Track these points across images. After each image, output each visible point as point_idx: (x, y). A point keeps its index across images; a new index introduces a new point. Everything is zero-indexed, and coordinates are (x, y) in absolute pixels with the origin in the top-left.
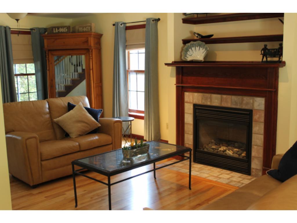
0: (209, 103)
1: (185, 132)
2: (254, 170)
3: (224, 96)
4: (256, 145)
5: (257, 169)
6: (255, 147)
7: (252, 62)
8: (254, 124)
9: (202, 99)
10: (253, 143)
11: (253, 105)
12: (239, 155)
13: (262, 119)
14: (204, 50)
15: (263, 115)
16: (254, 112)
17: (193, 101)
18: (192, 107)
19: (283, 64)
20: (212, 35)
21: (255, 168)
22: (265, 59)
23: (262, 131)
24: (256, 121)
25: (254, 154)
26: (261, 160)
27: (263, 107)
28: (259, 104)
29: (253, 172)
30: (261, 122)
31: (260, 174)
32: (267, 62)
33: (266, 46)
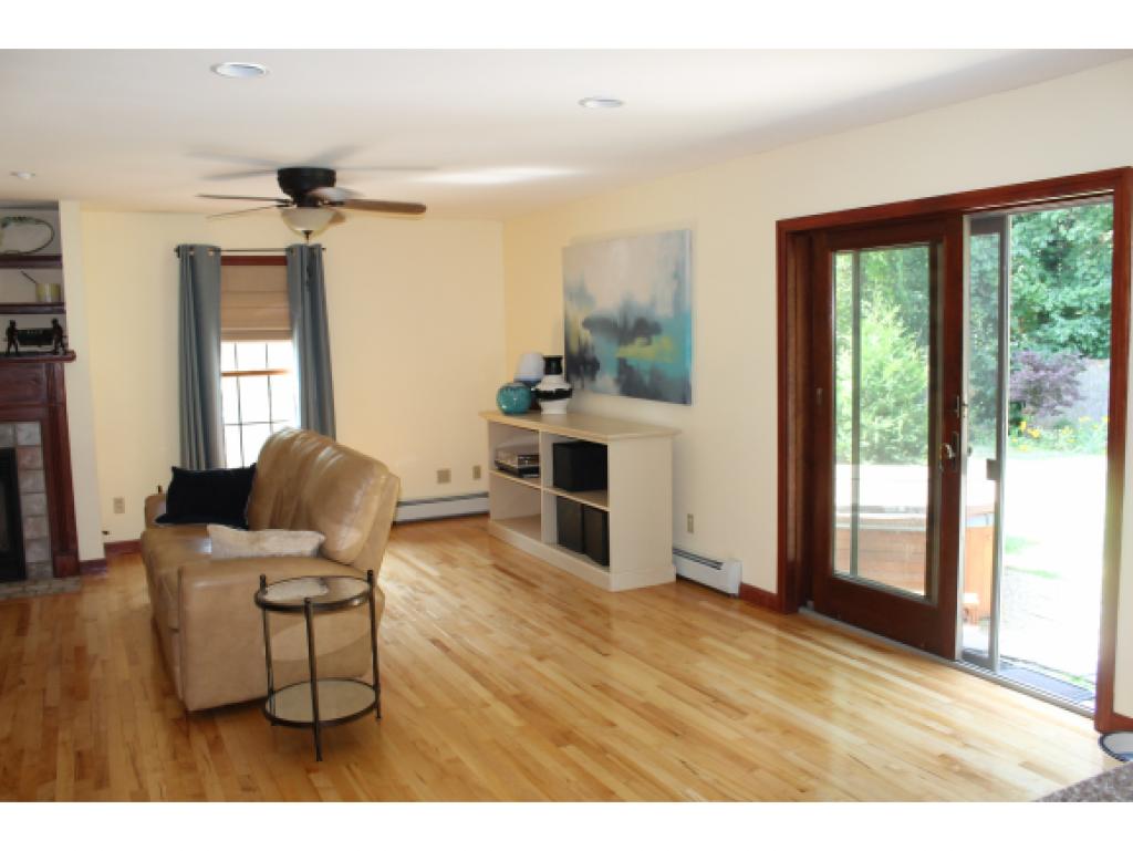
2: (34, 567)
4: (31, 516)
5: (39, 563)
6: (30, 520)
8: (22, 475)
10: (24, 513)
11: (15, 438)
13: (40, 463)
15: (39, 453)
16: (18, 451)
19: (71, 357)
21: (36, 561)
22: (13, 349)
23: (42, 486)
24: (27, 469)
25: (28, 533)
26: (48, 543)
27: (37, 439)
28: (29, 434)
29: (33, 571)
30: (37, 469)
31: (49, 569)
32: (18, 354)
33: (13, 324)
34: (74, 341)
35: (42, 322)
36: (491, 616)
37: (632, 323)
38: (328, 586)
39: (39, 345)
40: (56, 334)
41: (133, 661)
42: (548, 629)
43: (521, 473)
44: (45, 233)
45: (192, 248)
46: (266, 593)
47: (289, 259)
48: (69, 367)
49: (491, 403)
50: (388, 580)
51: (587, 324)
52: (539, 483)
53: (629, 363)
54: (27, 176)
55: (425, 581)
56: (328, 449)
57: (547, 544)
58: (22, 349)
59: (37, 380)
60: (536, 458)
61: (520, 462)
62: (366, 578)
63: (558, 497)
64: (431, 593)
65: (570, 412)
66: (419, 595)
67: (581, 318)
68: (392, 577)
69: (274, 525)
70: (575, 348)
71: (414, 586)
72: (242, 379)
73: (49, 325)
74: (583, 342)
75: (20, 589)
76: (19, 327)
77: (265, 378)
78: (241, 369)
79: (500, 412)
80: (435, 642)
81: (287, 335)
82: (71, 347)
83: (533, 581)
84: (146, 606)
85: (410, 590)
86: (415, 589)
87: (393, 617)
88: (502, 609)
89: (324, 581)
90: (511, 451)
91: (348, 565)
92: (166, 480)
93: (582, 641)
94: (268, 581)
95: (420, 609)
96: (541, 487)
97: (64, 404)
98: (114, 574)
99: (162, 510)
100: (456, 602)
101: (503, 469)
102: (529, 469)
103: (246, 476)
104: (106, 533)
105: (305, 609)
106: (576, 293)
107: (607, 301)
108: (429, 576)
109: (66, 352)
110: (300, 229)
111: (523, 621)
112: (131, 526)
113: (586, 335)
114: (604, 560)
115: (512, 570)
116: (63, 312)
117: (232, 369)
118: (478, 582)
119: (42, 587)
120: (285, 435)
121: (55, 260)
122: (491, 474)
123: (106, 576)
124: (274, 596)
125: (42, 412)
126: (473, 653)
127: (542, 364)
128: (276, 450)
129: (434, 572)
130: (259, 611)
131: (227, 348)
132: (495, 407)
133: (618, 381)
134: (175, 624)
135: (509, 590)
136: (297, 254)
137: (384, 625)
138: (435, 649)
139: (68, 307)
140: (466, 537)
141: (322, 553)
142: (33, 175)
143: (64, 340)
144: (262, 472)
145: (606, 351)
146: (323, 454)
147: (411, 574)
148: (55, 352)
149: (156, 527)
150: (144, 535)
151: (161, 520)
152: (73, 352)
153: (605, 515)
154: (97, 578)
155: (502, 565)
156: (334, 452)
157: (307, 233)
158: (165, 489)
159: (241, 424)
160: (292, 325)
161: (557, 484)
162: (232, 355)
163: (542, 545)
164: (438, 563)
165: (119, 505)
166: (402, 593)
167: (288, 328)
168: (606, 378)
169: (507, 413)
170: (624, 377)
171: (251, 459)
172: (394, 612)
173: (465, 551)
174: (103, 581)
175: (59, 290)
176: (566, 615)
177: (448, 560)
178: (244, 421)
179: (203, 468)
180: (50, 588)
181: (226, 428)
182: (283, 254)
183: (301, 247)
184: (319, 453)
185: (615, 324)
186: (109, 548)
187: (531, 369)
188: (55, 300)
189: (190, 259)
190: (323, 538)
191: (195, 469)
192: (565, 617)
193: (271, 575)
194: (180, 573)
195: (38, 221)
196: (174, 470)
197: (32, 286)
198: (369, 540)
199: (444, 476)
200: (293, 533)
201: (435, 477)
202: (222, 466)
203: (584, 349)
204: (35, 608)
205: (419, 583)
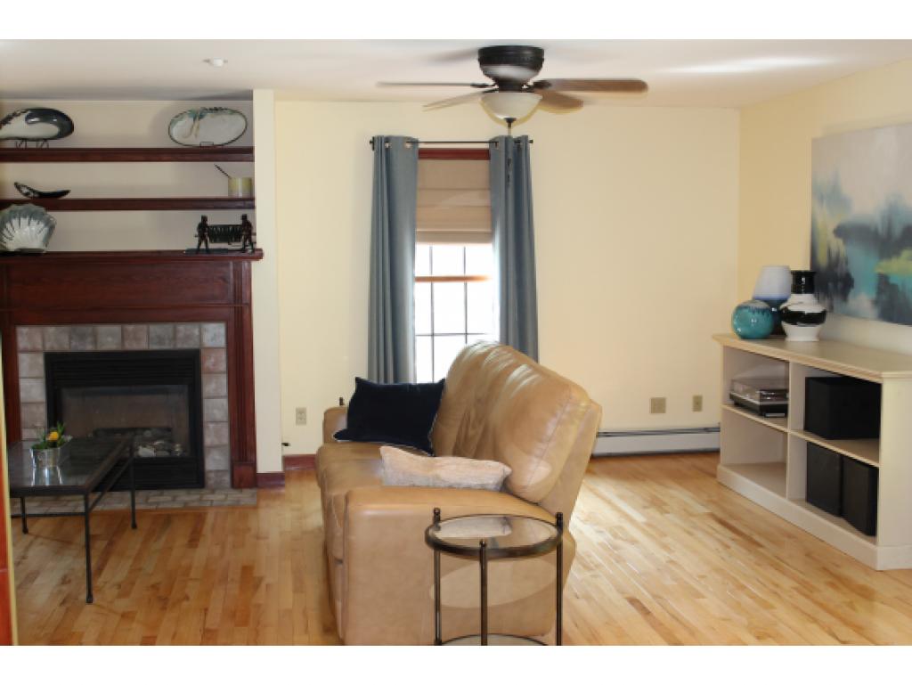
0: (89, 347)
1: (23, 425)
2: (212, 475)
3: (130, 328)
4: (212, 422)
5: (218, 471)
6: (211, 426)
7: (159, 252)
8: (205, 378)
9: (71, 338)
10: (206, 418)
11: (201, 339)
12: (170, 451)
13: (223, 366)
14: (42, 225)
15: (223, 356)
16: (203, 353)
17: (44, 345)
18: (41, 360)
19: (258, 255)
20: (66, 192)
21: (215, 469)
22: (203, 246)
23: (224, 391)
24: (210, 372)
25: (209, 440)
26: (227, 450)
27: (222, 342)
28: (213, 335)
29: (211, 479)
30: (221, 373)
31: (227, 478)
32: (208, 251)
33: (204, 219)
34: (262, 239)
35: (232, 218)
36: (703, 577)
37: (897, 230)
38: (511, 527)
39: (228, 241)
40: (245, 231)
41: (299, 588)
42: (772, 600)
43: (763, 411)
44: (239, 123)
45: (388, 139)
46: (439, 528)
47: (492, 152)
48: (256, 266)
49: (724, 324)
50: (585, 521)
51: (840, 232)
52: (786, 425)
53: (892, 281)
54: (219, 63)
55: (627, 526)
56: (523, 367)
57: (793, 500)
58: (212, 246)
59: (225, 279)
60: (783, 393)
61: (762, 397)
62: (554, 521)
63: (809, 444)
64: (633, 542)
65: (821, 339)
66: (619, 542)
67: (832, 225)
68: (590, 519)
69: (457, 452)
70: (823, 260)
71: (615, 532)
72: (436, 285)
73: (239, 222)
74: (833, 255)
75: (198, 497)
76: (210, 223)
77: (461, 284)
78: (435, 274)
79: (736, 335)
80: (633, 601)
81: (486, 238)
82: (258, 246)
83: (756, 538)
84: (319, 529)
85: (609, 536)
86: (615, 536)
87: (587, 567)
88: (718, 570)
89: (507, 520)
90: (752, 384)
91: (536, 504)
92: (348, 392)
93: (815, 620)
94: (442, 516)
95: (619, 559)
96: (788, 430)
97: (250, 305)
98: (292, 489)
99: (342, 424)
100: (662, 555)
101: (739, 404)
102: (774, 407)
103: (434, 393)
104: (286, 445)
105: (481, 553)
106: (827, 195)
107: (867, 205)
108: (632, 521)
109: (254, 250)
110: (502, 117)
111: (742, 588)
112: (309, 441)
113: (837, 244)
114: (868, 527)
115: (732, 522)
116: (253, 207)
117: (427, 274)
118: (690, 533)
119: (218, 497)
120: (479, 349)
121: (246, 153)
122: (725, 410)
123: (283, 491)
124: (446, 534)
125: (228, 312)
126: (677, 620)
127: (789, 281)
128: (468, 365)
129: (639, 518)
130: (431, 551)
131: (422, 249)
132: (729, 330)
133: (876, 302)
134: (339, 555)
135: (727, 547)
136: (502, 145)
137: (574, 576)
138: (632, 610)
139: (258, 203)
140: (679, 478)
141: (506, 487)
142: (225, 62)
143: (253, 237)
144: (450, 390)
145: (864, 266)
146: (516, 373)
147: (611, 517)
148: (243, 250)
149: (336, 442)
150: (320, 450)
151: (340, 436)
152: (261, 250)
153: (874, 473)
154: (273, 492)
155: (720, 515)
156: (529, 371)
157: (510, 121)
158: (347, 402)
159: (433, 335)
160: (493, 227)
161: (808, 428)
162: (426, 257)
163: (785, 501)
164: (645, 507)
165: (301, 415)
166: (601, 539)
167: (489, 230)
168: (862, 298)
169: (744, 337)
170: (884, 298)
171: (441, 374)
172: (588, 560)
173: (678, 495)
174: (279, 496)
175: (250, 184)
176: (796, 585)
177: (657, 504)
178: (435, 332)
179: (391, 382)
180: (226, 499)
181: (418, 338)
182: (485, 146)
183: (507, 139)
184: (511, 373)
185: (876, 232)
186: (288, 460)
187: (775, 286)
188: (246, 196)
189: (385, 150)
190: (508, 470)
191: (382, 382)
192: (796, 589)
193: (447, 508)
194: (347, 499)
195: (234, 112)
196: (358, 380)
197: (226, 179)
198: (561, 477)
199: (658, 406)
200: (476, 462)
201: (648, 406)
202: (412, 382)
203: (835, 262)
204: (210, 518)
205: (621, 528)
